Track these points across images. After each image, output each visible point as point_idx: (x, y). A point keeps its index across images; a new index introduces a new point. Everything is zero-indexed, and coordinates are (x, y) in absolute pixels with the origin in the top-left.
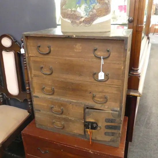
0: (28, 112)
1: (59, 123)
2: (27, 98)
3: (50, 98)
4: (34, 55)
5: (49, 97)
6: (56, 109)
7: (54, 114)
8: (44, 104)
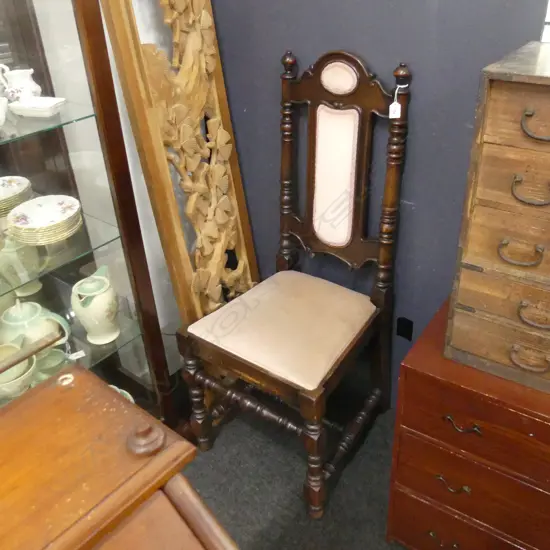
0: (372, 301)
1: (535, 354)
2: (375, 260)
3: (525, 279)
4: (499, 141)
5: (520, 273)
6: (537, 312)
7: (523, 326)
8: (497, 294)
